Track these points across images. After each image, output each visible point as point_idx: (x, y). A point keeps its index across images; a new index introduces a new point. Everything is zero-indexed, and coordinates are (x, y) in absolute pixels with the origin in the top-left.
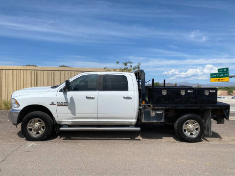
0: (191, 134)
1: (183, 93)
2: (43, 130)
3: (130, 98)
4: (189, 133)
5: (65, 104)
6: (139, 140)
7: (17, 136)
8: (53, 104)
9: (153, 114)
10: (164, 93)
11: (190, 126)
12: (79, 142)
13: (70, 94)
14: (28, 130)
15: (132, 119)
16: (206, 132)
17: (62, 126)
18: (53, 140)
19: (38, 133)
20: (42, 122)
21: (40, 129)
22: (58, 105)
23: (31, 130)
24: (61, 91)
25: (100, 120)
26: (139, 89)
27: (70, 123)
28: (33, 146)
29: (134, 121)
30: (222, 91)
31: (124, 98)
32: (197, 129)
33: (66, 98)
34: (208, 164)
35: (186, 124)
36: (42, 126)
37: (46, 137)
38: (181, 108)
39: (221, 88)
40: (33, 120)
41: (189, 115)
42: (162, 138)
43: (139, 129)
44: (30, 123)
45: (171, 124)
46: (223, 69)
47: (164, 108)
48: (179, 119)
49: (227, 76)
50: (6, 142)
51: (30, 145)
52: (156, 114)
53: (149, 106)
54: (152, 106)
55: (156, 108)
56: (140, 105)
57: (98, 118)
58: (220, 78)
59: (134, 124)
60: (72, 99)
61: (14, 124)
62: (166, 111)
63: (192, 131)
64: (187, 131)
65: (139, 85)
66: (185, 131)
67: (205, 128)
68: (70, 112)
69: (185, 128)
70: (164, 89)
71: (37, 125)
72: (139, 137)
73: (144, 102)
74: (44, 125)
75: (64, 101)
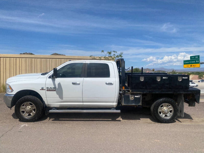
0: (166, 116)
1: (159, 80)
2: (34, 112)
3: (111, 84)
4: (164, 115)
5: (54, 89)
6: (120, 121)
7: (12, 117)
8: (42, 89)
9: (132, 98)
10: (142, 79)
11: (165, 109)
12: (66, 123)
13: (58, 80)
14: (21, 113)
15: (113, 102)
16: (179, 114)
17: (51, 108)
18: (43, 121)
19: (30, 115)
20: (33, 105)
21: (31, 112)
22: (47, 91)
23: (23, 112)
24: (50, 77)
25: (84, 104)
26: (120, 76)
27: (58, 106)
28: (25, 126)
29: (115, 104)
30: (193, 76)
31: (106, 84)
32: (171, 111)
33: (54, 84)
34: (180, 144)
35: (161, 107)
36: (33, 108)
37: (37, 118)
38: (157, 93)
39: (193, 73)
40: (25, 103)
41: (164, 99)
42: (140, 119)
43: (119, 111)
44: (23, 106)
45: (148, 106)
46: (195, 56)
47: (142, 93)
48: (155, 102)
49: (198, 63)
50: (2, 123)
51: (22, 126)
52: (135, 98)
53: (129, 91)
54: (131, 91)
55: (135, 92)
56: (120, 90)
57: (83, 102)
58: (192, 65)
59: (115, 107)
60: (59, 84)
61: (9, 107)
62: (144, 95)
63: (167, 113)
64: (162, 113)
65: (119, 72)
66: (160, 113)
67: (178, 110)
68: (58, 96)
69: (160, 111)
70: (142, 76)
71: (29, 107)
72: (120, 118)
73: (124, 88)
74: (35, 108)
75: (53, 86)
